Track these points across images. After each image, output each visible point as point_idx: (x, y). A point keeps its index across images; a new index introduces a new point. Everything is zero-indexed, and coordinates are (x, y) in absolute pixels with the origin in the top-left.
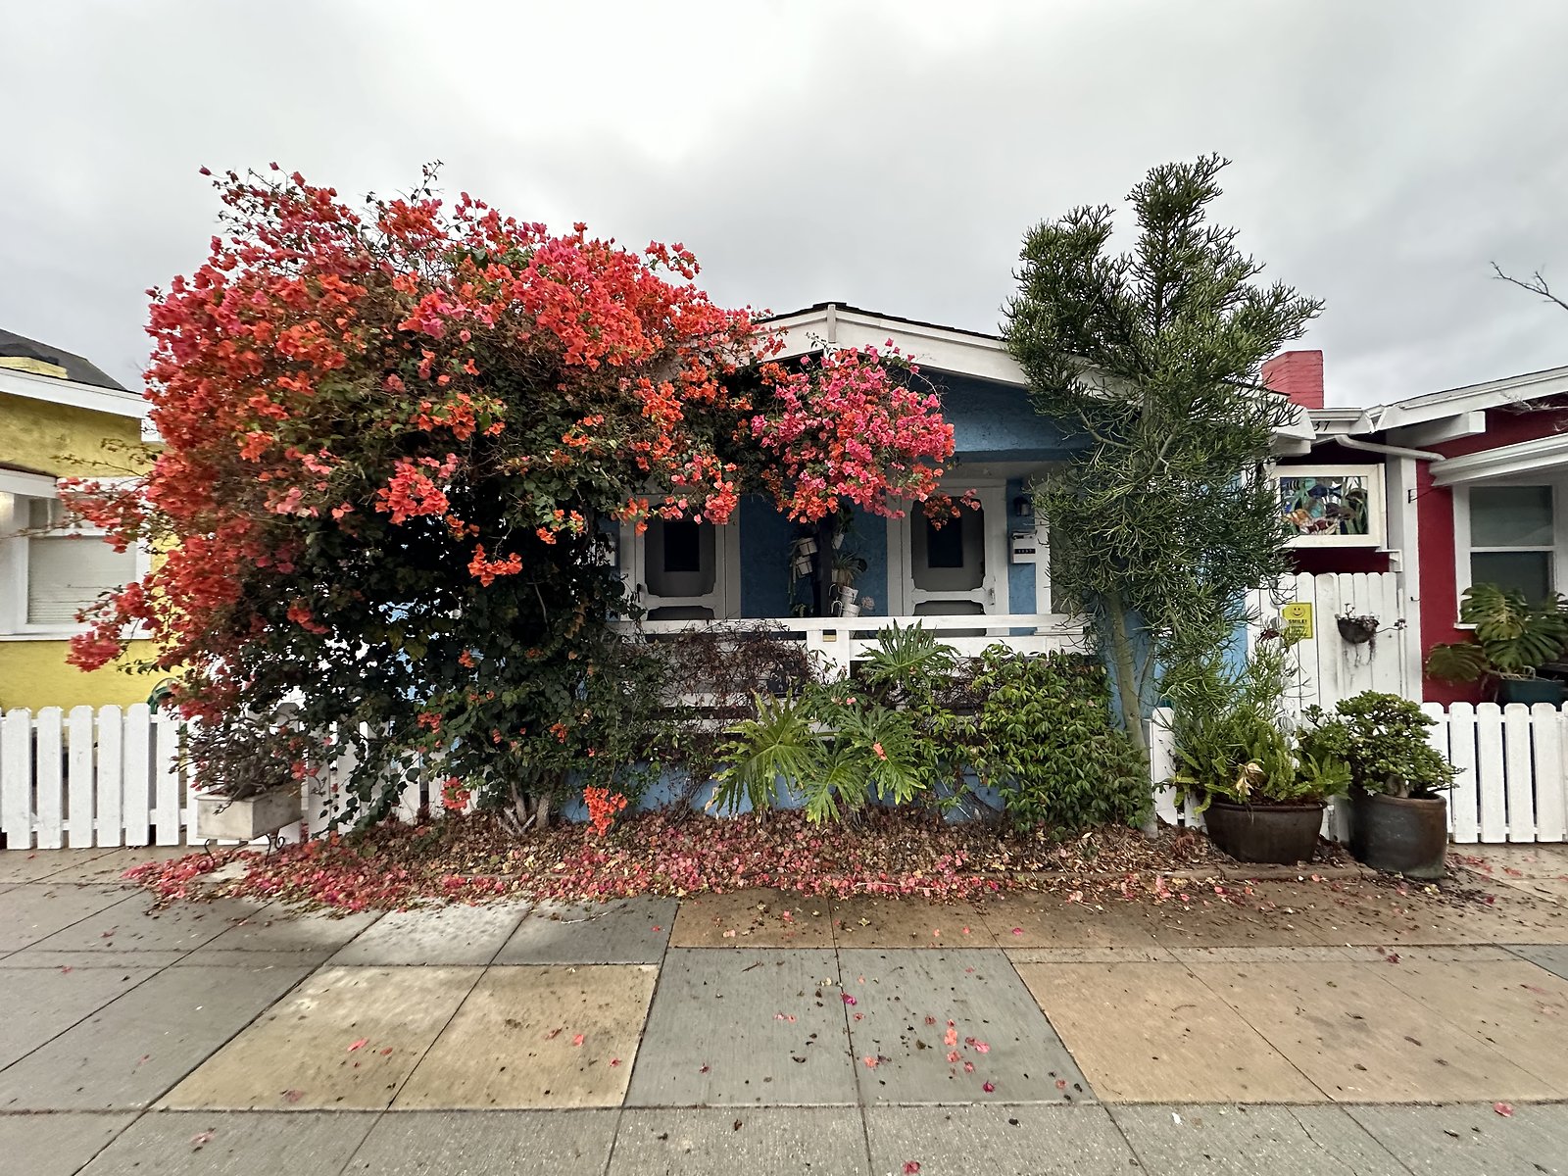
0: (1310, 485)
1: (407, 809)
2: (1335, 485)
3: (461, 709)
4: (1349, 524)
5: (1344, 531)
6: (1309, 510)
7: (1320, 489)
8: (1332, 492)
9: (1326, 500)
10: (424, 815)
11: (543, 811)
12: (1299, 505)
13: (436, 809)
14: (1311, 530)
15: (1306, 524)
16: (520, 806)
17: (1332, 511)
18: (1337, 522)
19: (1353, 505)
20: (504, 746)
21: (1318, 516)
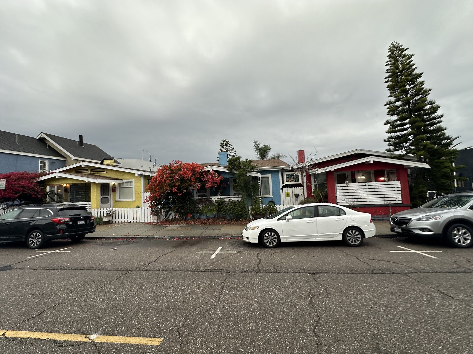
0: (290, 175)
1: (170, 218)
2: (294, 175)
3: (176, 207)
4: (296, 180)
5: (296, 181)
6: (290, 178)
7: (292, 175)
8: (294, 176)
9: (293, 177)
10: (172, 218)
11: (184, 218)
12: (289, 178)
13: (173, 218)
14: (291, 181)
15: (290, 180)
16: (182, 217)
17: (294, 178)
18: (294, 180)
19: (297, 177)
20: (180, 210)
21: (292, 179)
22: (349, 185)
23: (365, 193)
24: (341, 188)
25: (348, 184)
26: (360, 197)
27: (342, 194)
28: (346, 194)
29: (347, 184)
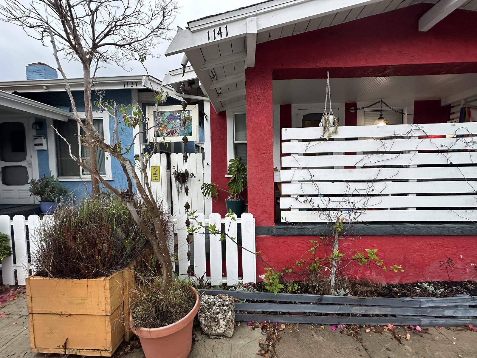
0: (167, 114)
2: (178, 114)
6: (167, 125)
7: (172, 116)
12: (162, 124)
14: (168, 134)
15: (165, 132)
21: (171, 128)
22: (336, 132)
23: (403, 174)
24: (302, 147)
25: (332, 129)
26: (379, 187)
27: (305, 175)
28: (318, 175)
29: (326, 128)
